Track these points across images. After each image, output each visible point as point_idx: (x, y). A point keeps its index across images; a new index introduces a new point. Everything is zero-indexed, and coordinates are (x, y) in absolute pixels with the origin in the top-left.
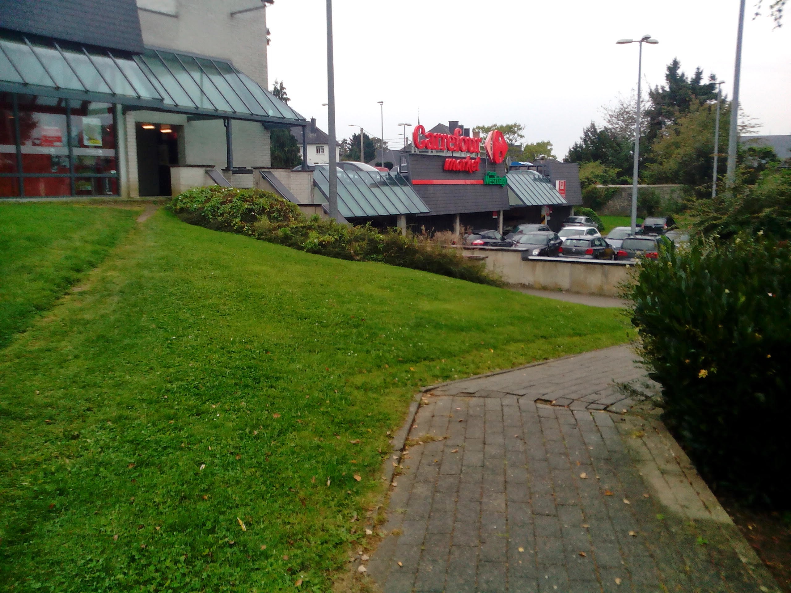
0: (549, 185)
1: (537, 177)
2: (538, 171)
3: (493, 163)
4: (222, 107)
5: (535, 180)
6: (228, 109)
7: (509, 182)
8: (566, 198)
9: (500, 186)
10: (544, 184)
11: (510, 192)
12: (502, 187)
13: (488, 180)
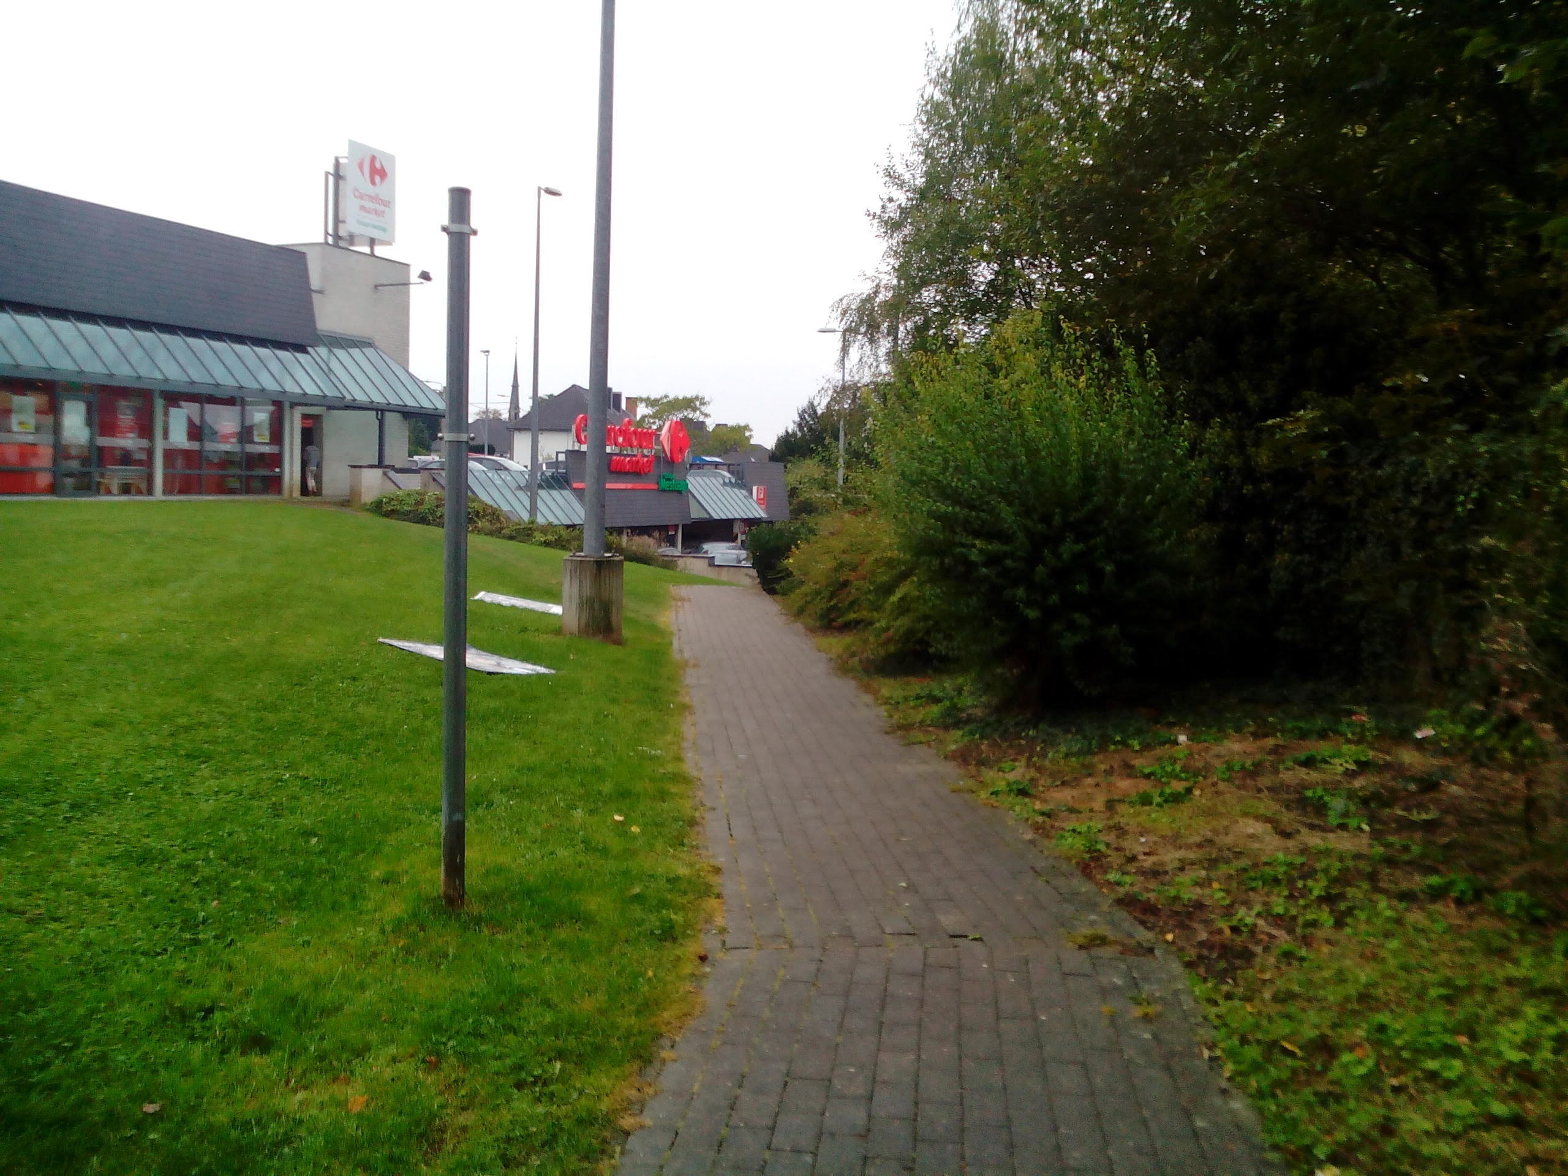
0: (744, 492)
1: (727, 481)
2: (729, 472)
3: (671, 462)
4: (378, 399)
5: (725, 484)
6: (383, 401)
7: (690, 487)
8: (767, 510)
9: (679, 492)
10: (736, 490)
11: (692, 501)
12: (681, 493)
13: (664, 484)
